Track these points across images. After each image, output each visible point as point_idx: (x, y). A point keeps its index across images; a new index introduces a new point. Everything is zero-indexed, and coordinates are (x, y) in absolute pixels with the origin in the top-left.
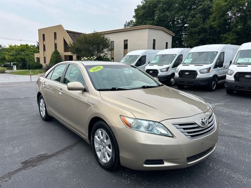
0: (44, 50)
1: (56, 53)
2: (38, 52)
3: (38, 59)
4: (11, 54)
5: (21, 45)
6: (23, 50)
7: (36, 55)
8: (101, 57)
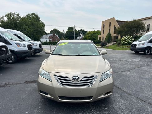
0: (103, 33)
1: (109, 34)
2: (100, 34)
3: (100, 38)
4: (89, 36)
5: (95, 31)
6: (95, 34)
7: (99, 36)
8: (137, 36)
